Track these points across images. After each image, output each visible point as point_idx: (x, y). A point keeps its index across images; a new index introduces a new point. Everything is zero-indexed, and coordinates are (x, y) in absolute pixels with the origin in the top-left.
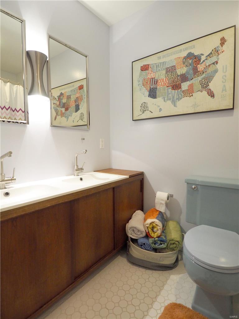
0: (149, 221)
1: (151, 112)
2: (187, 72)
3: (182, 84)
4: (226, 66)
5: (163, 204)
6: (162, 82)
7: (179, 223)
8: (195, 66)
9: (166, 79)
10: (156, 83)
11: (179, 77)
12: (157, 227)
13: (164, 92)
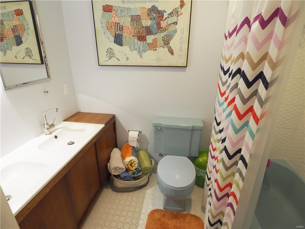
0: (128, 159)
1: (118, 59)
2: (151, 25)
3: (147, 37)
4: (184, 28)
5: (135, 141)
6: (127, 29)
7: (146, 151)
8: (159, 21)
9: (131, 28)
10: (121, 30)
11: (144, 29)
12: (134, 163)
13: (130, 40)
